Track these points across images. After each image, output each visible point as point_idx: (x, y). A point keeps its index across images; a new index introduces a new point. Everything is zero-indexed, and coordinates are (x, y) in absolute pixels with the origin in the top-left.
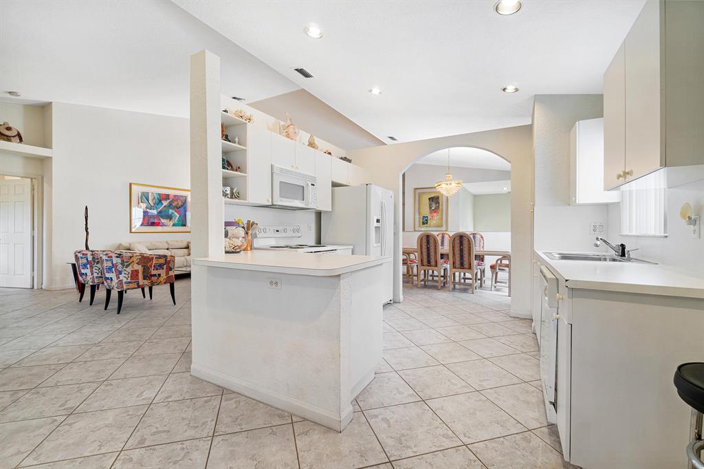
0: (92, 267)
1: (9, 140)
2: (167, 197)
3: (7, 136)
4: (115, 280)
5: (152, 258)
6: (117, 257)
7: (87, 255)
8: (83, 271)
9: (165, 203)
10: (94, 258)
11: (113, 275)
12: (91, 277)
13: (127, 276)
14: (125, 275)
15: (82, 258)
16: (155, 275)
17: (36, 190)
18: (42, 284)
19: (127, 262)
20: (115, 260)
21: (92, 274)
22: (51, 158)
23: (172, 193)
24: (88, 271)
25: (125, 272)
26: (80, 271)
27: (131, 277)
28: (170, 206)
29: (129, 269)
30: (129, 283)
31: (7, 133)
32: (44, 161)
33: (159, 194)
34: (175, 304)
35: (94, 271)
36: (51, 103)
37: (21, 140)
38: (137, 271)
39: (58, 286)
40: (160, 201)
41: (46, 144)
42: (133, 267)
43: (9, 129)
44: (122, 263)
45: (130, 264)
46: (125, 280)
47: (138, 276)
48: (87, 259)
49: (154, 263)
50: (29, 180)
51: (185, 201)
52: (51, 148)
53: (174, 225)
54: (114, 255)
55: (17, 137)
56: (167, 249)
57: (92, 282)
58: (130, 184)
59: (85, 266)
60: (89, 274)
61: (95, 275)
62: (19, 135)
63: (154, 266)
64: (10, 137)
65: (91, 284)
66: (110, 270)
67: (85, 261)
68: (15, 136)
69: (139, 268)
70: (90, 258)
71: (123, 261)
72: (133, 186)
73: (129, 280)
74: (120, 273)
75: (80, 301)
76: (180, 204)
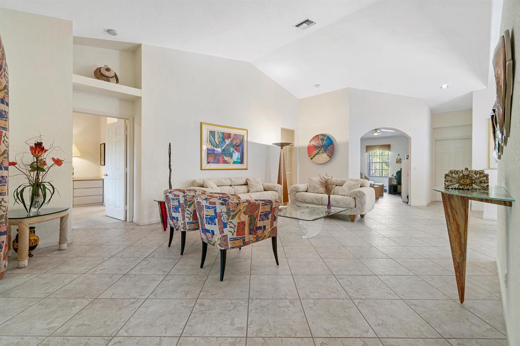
0: (183, 211)
1: (108, 81)
2: (229, 136)
3: (107, 77)
4: (218, 236)
5: (259, 205)
6: (222, 204)
7: (179, 196)
8: (174, 215)
9: (228, 142)
10: (185, 200)
11: (215, 228)
12: (183, 222)
13: (232, 230)
14: (230, 229)
15: (173, 199)
16: (260, 228)
17: (128, 131)
18: (133, 218)
19: (234, 211)
20: (221, 209)
21: (184, 219)
22: (141, 97)
23: (233, 132)
24: (178, 215)
25: (232, 225)
26: (171, 214)
27: (237, 231)
28: (231, 144)
29: (235, 221)
30: (235, 239)
31: (107, 73)
32: (134, 102)
33: (223, 133)
34: (278, 264)
35: (186, 215)
36: (141, 44)
37: (117, 81)
38: (243, 223)
39: (146, 221)
40: (224, 140)
41: (137, 84)
42: (239, 219)
43: (108, 70)
44: (228, 213)
45: (236, 214)
46: (230, 236)
47: (244, 229)
48: (179, 201)
49: (260, 211)
50: (123, 120)
51: (243, 140)
52: (140, 88)
53: (234, 162)
54: (218, 201)
55: (115, 78)
56: (230, 186)
57: (183, 228)
58: (201, 123)
59: (176, 209)
60: (180, 218)
61: (187, 220)
62: (116, 76)
63: (260, 215)
64: (108, 77)
65: (183, 230)
66: (211, 220)
67: (176, 203)
68: (112, 77)
69: (245, 218)
70: (182, 201)
71: (228, 209)
72: (203, 126)
73: (235, 236)
74: (225, 225)
75: (169, 246)
76: (239, 142)
